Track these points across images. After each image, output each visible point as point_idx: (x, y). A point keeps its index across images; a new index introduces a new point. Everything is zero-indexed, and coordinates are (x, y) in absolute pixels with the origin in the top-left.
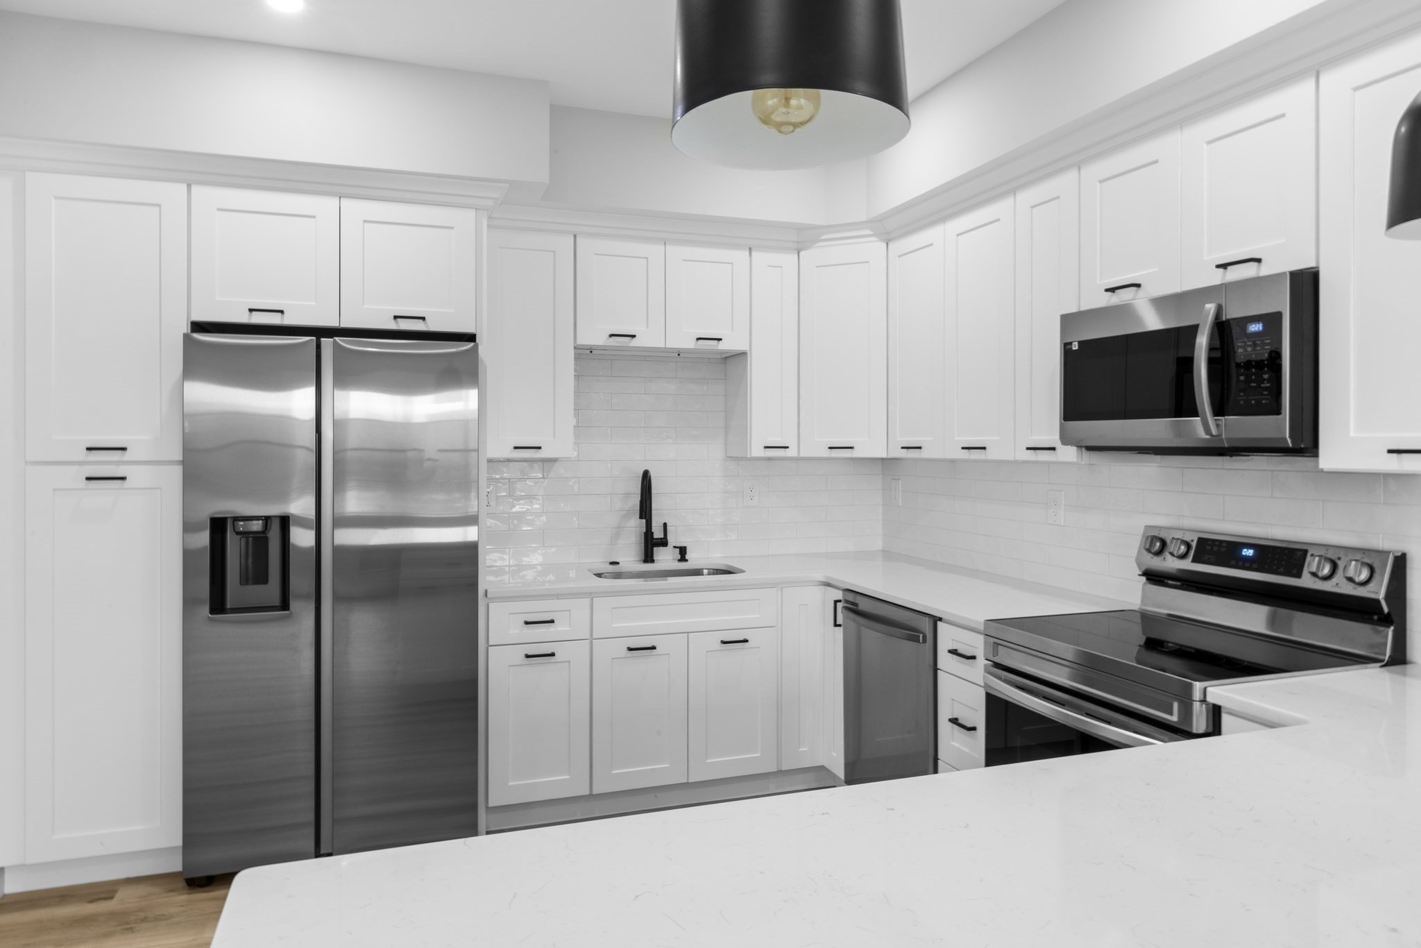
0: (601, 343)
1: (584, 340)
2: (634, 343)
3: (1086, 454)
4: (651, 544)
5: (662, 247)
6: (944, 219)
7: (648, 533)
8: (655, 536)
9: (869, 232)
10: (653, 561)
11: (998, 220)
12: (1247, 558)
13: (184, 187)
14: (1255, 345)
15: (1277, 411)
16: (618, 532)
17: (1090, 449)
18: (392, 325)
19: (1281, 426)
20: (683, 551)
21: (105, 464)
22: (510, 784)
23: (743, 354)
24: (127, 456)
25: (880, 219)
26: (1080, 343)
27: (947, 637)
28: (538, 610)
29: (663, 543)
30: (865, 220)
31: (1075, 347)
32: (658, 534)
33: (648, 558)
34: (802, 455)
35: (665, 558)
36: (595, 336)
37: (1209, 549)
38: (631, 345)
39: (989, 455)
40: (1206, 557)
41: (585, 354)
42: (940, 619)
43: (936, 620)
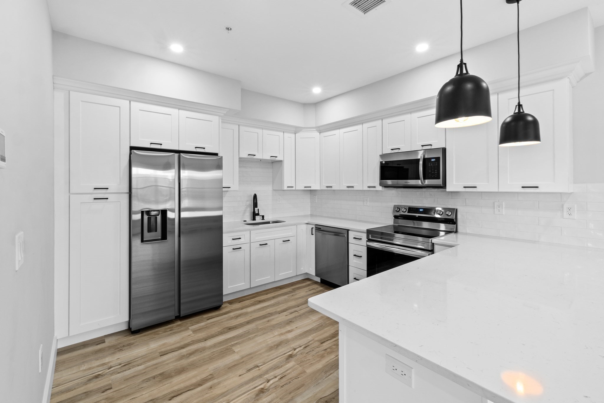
0: (246, 157)
1: (241, 156)
2: (255, 157)
3: (384, 188)
4: (255, 215)
5: (262, 130)
6: (339, 128)
7: (254, 212)
8: (256, 213)
9: (315, 130)
10: (255, 220)
11: (357, 130)
12: (421, 211)
13: (128, 102)
14: (433, 164)
15: (439, 178)
16: (245, 212)
17: (385, 187)
18: (195, 150)
19: (439, 182)
20: (263, 217)
21: (100, 194)
22: (229, 287)
23: (281, 161)
24: (108, 191)
25: (319, 127)
26: (385, 162)
27: (351, 235)
28: (236, 235)
29: (258, 214)
30: (315, 126)
31: (384, 162)
32: (257, 212)
33: (254, 219)
34: (296, 189)
35: (258, 219)
36: (244, 155)
37: (411, 209)
38: (254, 158)
39: (355, 189)
40: (411, 212)
41: (241, 160)
42: (349, 230)
43: (348, 230)
